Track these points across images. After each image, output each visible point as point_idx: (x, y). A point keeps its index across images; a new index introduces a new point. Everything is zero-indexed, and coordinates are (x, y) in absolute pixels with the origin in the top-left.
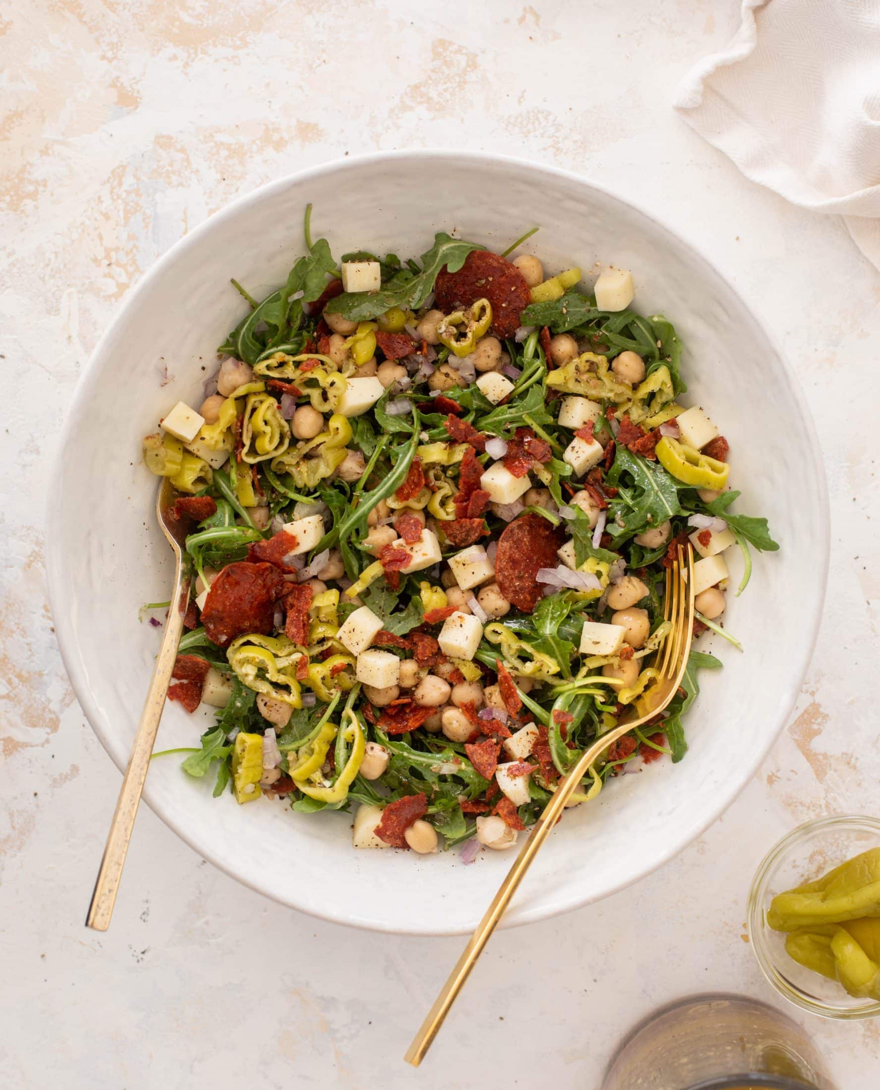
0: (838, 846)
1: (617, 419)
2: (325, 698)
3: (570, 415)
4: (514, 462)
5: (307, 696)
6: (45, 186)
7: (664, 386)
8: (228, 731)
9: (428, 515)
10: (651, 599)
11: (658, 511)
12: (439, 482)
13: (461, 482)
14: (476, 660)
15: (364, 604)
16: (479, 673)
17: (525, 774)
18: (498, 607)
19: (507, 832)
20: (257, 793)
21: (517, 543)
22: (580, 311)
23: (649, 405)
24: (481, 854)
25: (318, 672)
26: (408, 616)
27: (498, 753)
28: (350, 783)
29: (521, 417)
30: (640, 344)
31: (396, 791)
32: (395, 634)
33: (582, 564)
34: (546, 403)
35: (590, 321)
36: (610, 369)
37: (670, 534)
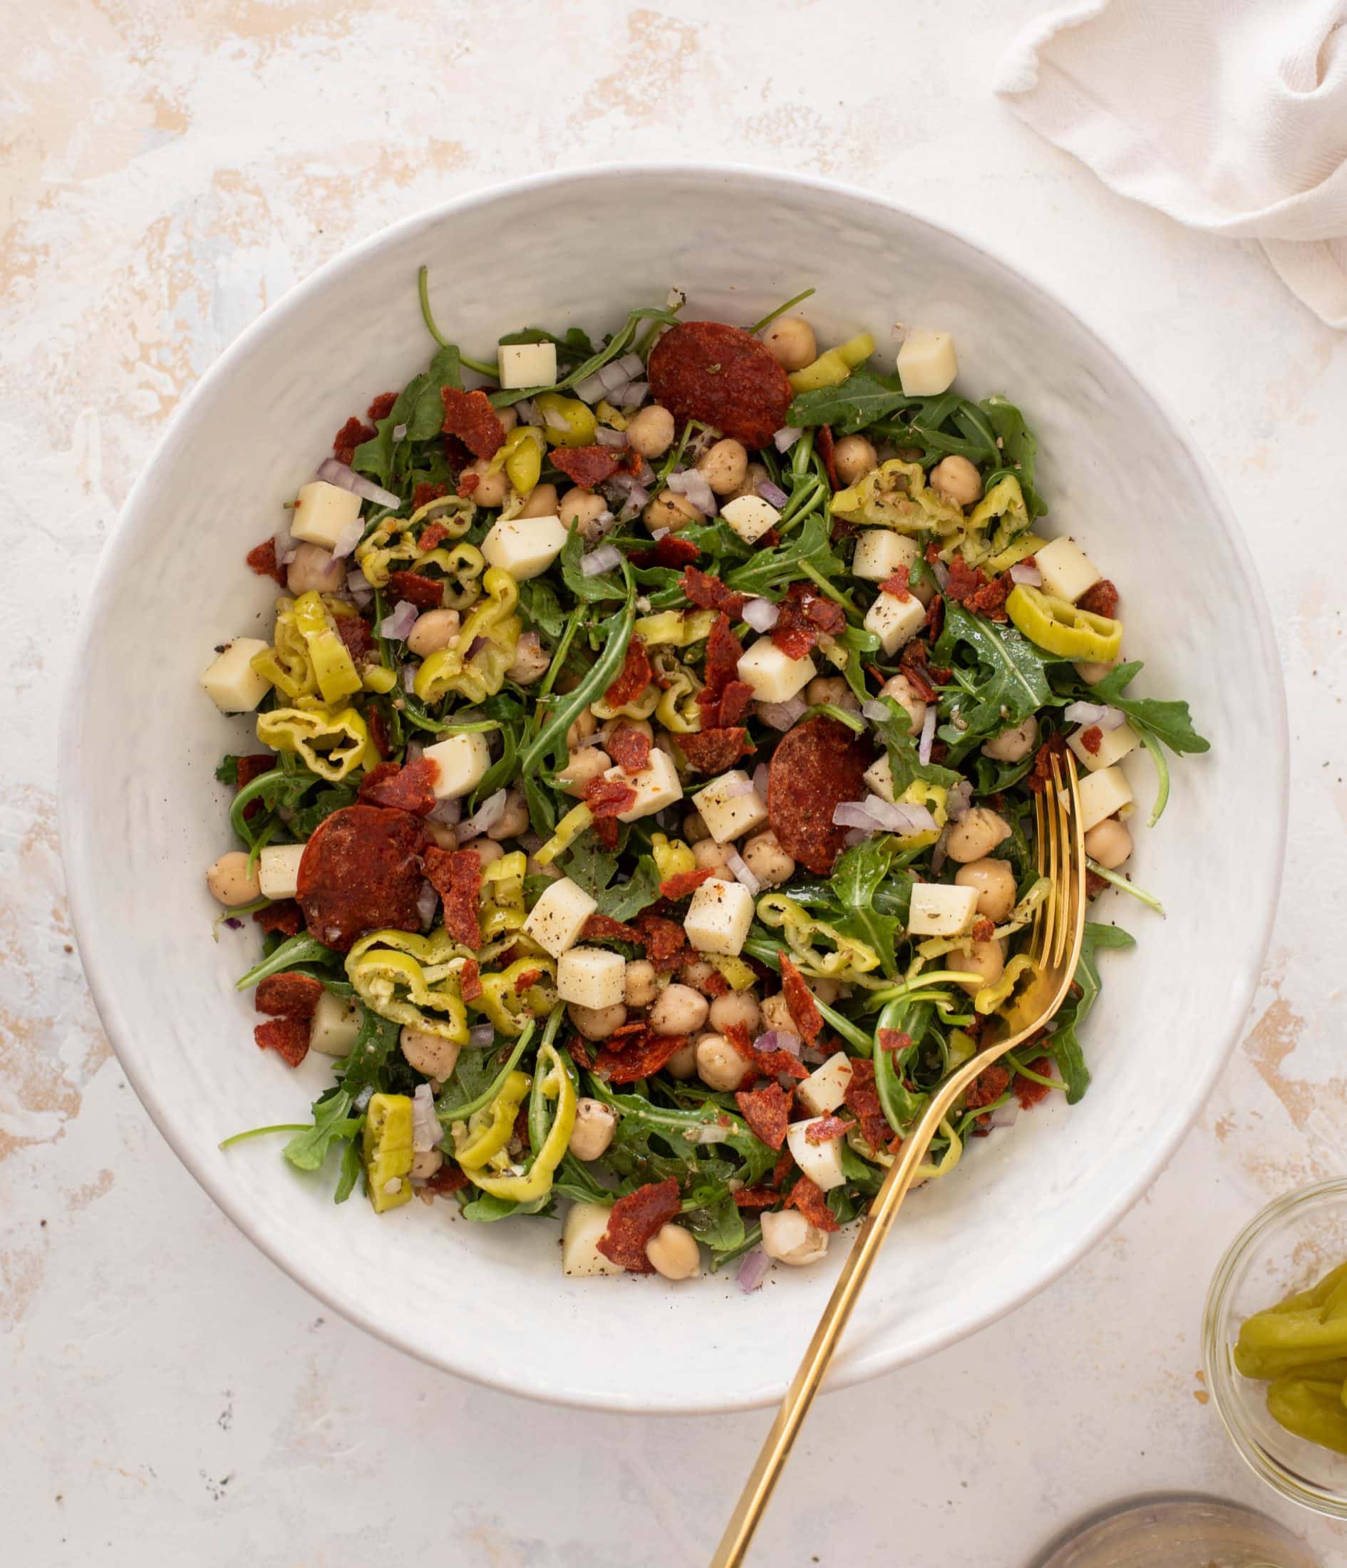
0: (1336, 1232)
1: (944, 562)
2: (508, 1030)
3: (871, 559)
4: (788, 637)
5: (479, 1029)
6: (47, 254)
7: (1012, 507)
8: (355, 1091)
9: (658, 728)
10: (1015, 844)
11: (1017, 700)
12: (672, 673)
13: (708, 670)
14: (745, 956)
15: (563, 874)
16: (749, 977)
17: (834, 1136)
18: (776, 868)
19: (811, 1236)
20: (405, 1195)
21: (800, 764)
22: (877, 399)
23: (991, 539)
24: (772, 1276)
25: (496, 986)
26: (635, 889)
27: (790, 1104)
28: (555, 1167)
29: (796, 565)
30: (970, 444)
31: (628, 1179)
32: (617, 920)
33: (903, 791)
34: (833, 542)
35: (895, 412)
36: (928, 484)
37: (1037, 737)
